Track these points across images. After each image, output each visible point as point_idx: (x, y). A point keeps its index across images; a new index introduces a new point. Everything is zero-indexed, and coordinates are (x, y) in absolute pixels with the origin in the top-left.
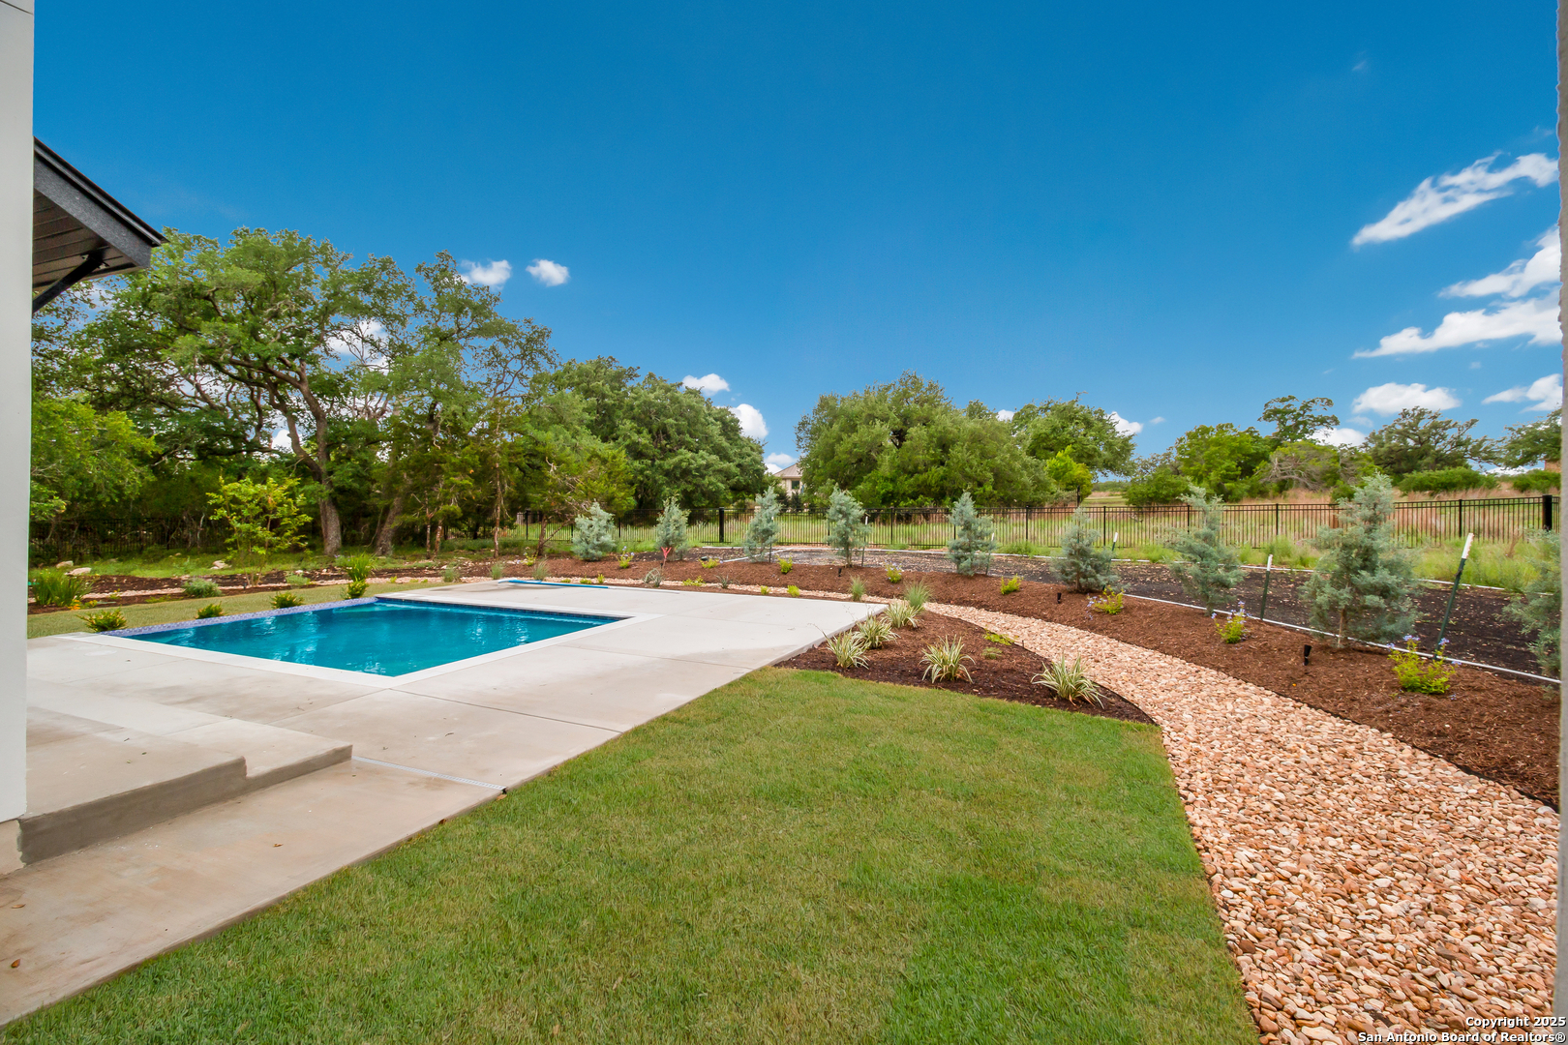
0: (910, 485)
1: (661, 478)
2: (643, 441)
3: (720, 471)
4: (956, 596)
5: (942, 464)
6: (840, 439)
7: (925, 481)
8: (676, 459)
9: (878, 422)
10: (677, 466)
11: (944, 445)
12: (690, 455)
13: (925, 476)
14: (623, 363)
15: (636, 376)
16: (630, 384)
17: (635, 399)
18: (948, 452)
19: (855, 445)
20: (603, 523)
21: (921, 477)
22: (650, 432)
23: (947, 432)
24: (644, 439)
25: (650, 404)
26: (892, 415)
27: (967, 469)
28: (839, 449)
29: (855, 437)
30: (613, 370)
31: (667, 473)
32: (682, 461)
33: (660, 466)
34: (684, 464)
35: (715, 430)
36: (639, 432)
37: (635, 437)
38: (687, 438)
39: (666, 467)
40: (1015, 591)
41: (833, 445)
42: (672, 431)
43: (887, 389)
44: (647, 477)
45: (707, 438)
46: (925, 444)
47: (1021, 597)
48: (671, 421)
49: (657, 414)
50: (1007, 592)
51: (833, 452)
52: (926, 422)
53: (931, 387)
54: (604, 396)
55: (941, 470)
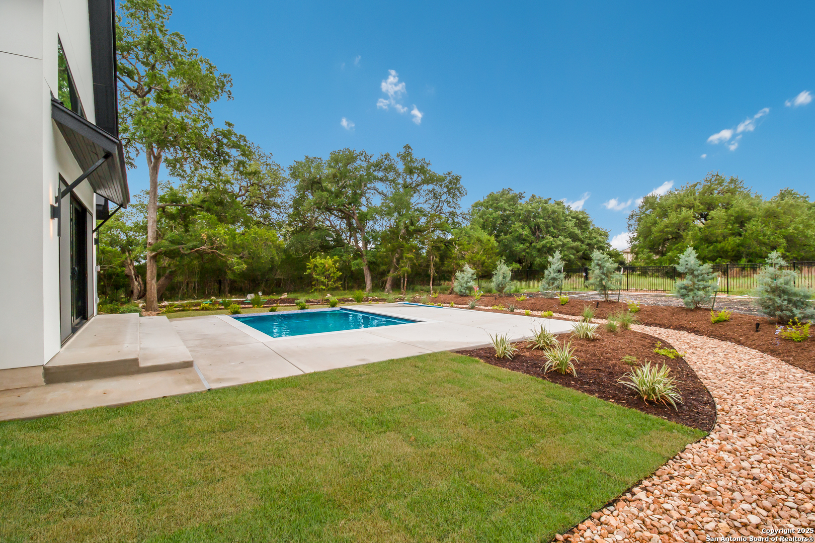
0: (710, 251)
1: (535, 253)
2: (525, 233)
3: (572, 248)
4: (676, 323)
5: (740, 235)
6: (655, 223)
7: (722, 248)
8: (544, 242)
9: (684, 209)
10: (544, 246)
11: (741, 220)
12: (552, 239)
13: (722, 244)
14: (516, 191)
15: (523, 197)
16: (520, 201)
17: (522, 210)
18: (744, 226)
19: (666, 227)
20: (470, 275)
21: (719, 246)
22: (530, 228)
23: (743, 211)
24: (526, 232)
25: (529, 212)
26: (697, 203)
27: (761, 238)
28: (654, 229)
29: (666, 221)
30: (511, 195)
31: (539, 250)
32: (547, 243)
33: (535, 246)
34: (548, 245)
35: (570, 224)
36: (523, 228)
37: (521, 231)
38: (552, 229)
39: (538, 247)
40: (725, 321)
41: (650, 227)
42: (542, 226)
43: (695, 186)
44: (527, 253)
45: (565, 229)
46: (723, 221)
47: (728, 325)
48: (541, 220)
49: (535, 217)
50: (717, 322)
51: (650, 231)
52: (727, 206)
53: (732, 181)
54: (505, 210)
55: (738, 240)
